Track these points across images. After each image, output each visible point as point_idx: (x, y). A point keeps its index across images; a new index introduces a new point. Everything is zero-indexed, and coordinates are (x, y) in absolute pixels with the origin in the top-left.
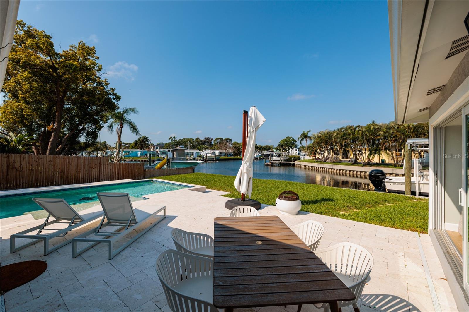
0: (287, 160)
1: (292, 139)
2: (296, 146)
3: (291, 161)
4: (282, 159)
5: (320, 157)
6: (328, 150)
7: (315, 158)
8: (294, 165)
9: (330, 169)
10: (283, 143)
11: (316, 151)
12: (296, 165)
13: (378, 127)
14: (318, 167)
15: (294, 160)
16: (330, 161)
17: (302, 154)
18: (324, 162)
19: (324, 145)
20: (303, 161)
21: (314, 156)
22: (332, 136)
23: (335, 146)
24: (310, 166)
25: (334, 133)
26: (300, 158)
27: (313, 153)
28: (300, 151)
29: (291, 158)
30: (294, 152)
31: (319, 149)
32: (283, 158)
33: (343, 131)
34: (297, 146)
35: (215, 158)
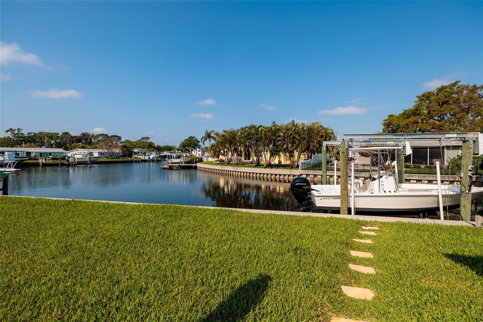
0: (188, 162)
1: (195, 139)
2: (199, 147)
3: (193, 163)
4: (182, 161)
5: (224, 159)
6: (231, 151)
7: (218, 159)
8: (196, 167)
9: (234, 172)
10: (186, 143)
11: (220, 152)
12: (198, 168)
13: (279, 128)
14: (222, 170)
15: (196, 162)
16: (233, 162)
17: (205, 155)
18: (228, 164)
19: (227, 146)
20: (206, 163)
21: (217, 158)
22: (235, 136)
23: (238, 146)
24: (213, 169)
25: (238, 132)
26: (203, 159)
27: (216, 154)
28: (204, 153)
29: (193, 160)
30: (197, 153)
31: (223, 150)
32: (183, 159)
33: (247, 131)
34: (201, 147)
35: (90, 161)
